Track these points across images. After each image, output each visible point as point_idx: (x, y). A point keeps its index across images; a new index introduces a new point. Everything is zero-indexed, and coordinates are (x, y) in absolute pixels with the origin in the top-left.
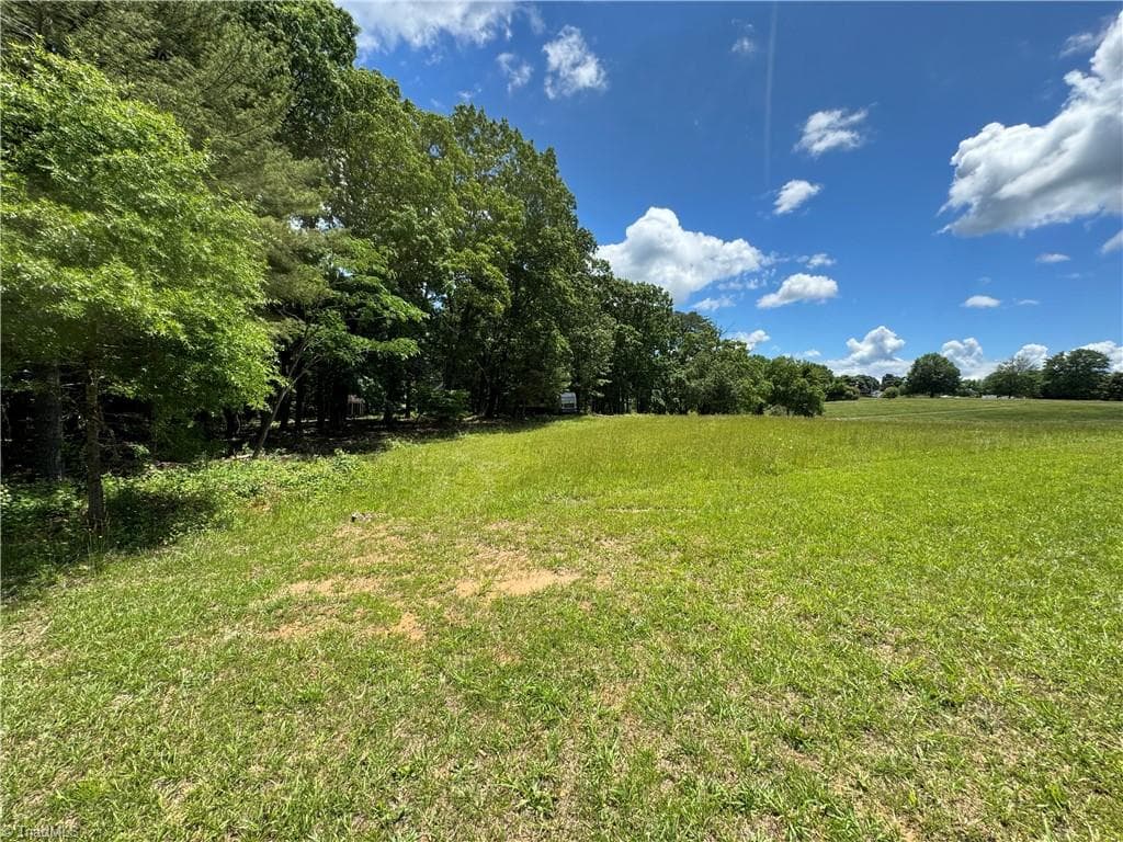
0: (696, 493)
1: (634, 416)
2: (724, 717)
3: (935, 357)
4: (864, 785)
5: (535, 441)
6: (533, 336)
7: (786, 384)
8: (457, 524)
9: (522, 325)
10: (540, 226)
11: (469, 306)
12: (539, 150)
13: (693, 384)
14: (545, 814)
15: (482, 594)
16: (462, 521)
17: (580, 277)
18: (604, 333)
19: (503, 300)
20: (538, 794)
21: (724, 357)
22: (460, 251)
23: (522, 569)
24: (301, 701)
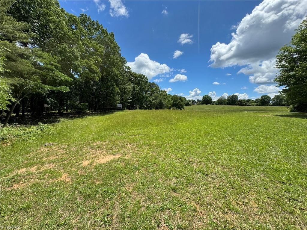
0: (154, 130)
1: (138, 110)
2: (158, 187)
3: (207, 95)
4: (189, 197)
5: (109, 118)
6: (108, 87)
7: (176, 101)
8: (83, 144)
9: (105, 84)
10: (110, 55)
11: (87, 77)
12: (109, 32)
13: (154, 102)
14: (108, 225)
15: (91, 164)
16: (85, 143)
17: (122, 71)
18: (129, 87)
19: (98, 76)
20: (106, 220)
21: (161, 94)
22: (83, 60)
23: (104, 155)
24: (21, 209)
